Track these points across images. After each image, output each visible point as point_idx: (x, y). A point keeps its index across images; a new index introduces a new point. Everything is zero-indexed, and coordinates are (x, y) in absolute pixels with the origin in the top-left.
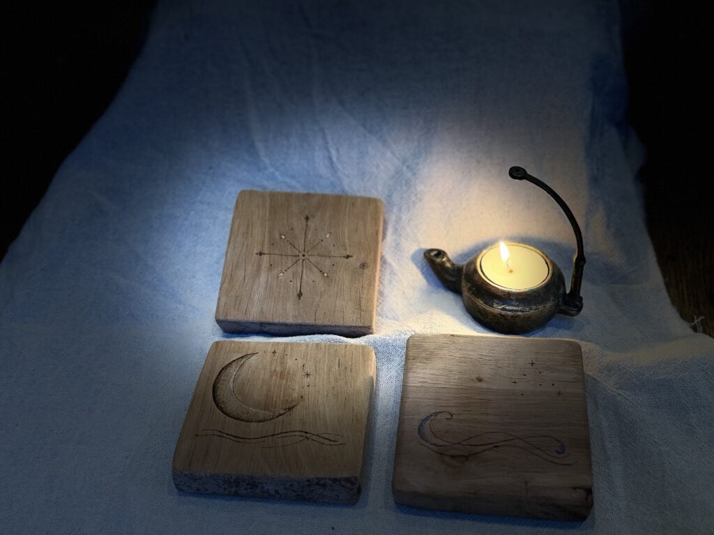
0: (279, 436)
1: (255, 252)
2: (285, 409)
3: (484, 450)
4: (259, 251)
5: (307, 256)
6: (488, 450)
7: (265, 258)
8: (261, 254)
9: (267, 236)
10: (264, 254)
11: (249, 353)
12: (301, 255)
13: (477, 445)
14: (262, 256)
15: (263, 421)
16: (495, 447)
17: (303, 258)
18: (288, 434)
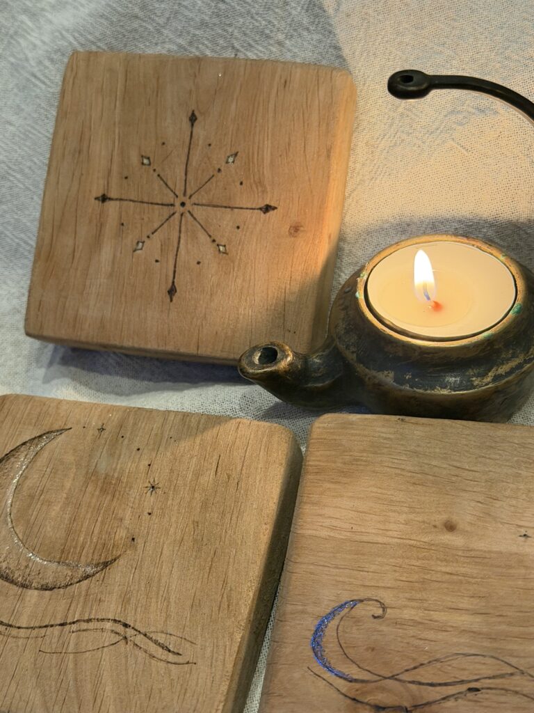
0: (74, 627)
1: (94, 195)
2: (97, 565)
3: (445, 698)
4: (100, 195)
5: (188, 207)
6: (456, 697)
7: (112, 207)
8: (104, 198)
9: (116, 158)
10: (110, 199)
11: (56, 427)
12: (178, 204)
13: (432, 685)
14: (107, 203)
15: (51, 589)
16: (470, 690)
17: (182, 209)
18: (91, 625)
